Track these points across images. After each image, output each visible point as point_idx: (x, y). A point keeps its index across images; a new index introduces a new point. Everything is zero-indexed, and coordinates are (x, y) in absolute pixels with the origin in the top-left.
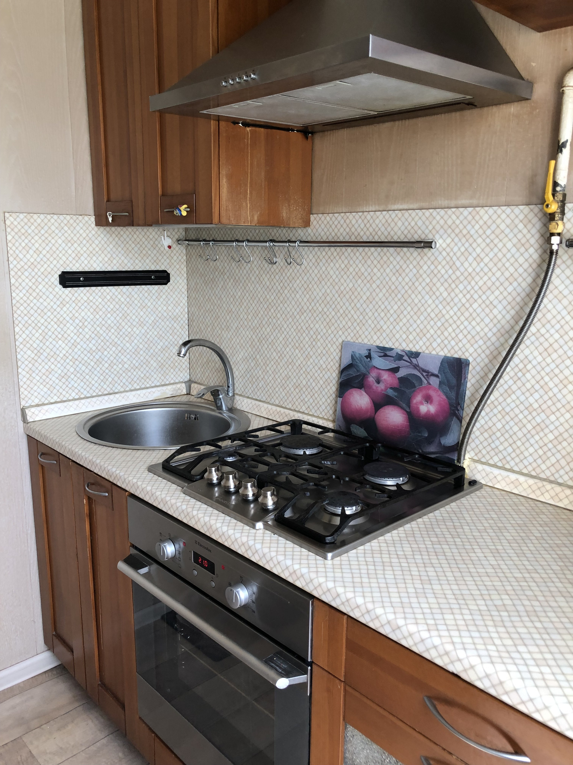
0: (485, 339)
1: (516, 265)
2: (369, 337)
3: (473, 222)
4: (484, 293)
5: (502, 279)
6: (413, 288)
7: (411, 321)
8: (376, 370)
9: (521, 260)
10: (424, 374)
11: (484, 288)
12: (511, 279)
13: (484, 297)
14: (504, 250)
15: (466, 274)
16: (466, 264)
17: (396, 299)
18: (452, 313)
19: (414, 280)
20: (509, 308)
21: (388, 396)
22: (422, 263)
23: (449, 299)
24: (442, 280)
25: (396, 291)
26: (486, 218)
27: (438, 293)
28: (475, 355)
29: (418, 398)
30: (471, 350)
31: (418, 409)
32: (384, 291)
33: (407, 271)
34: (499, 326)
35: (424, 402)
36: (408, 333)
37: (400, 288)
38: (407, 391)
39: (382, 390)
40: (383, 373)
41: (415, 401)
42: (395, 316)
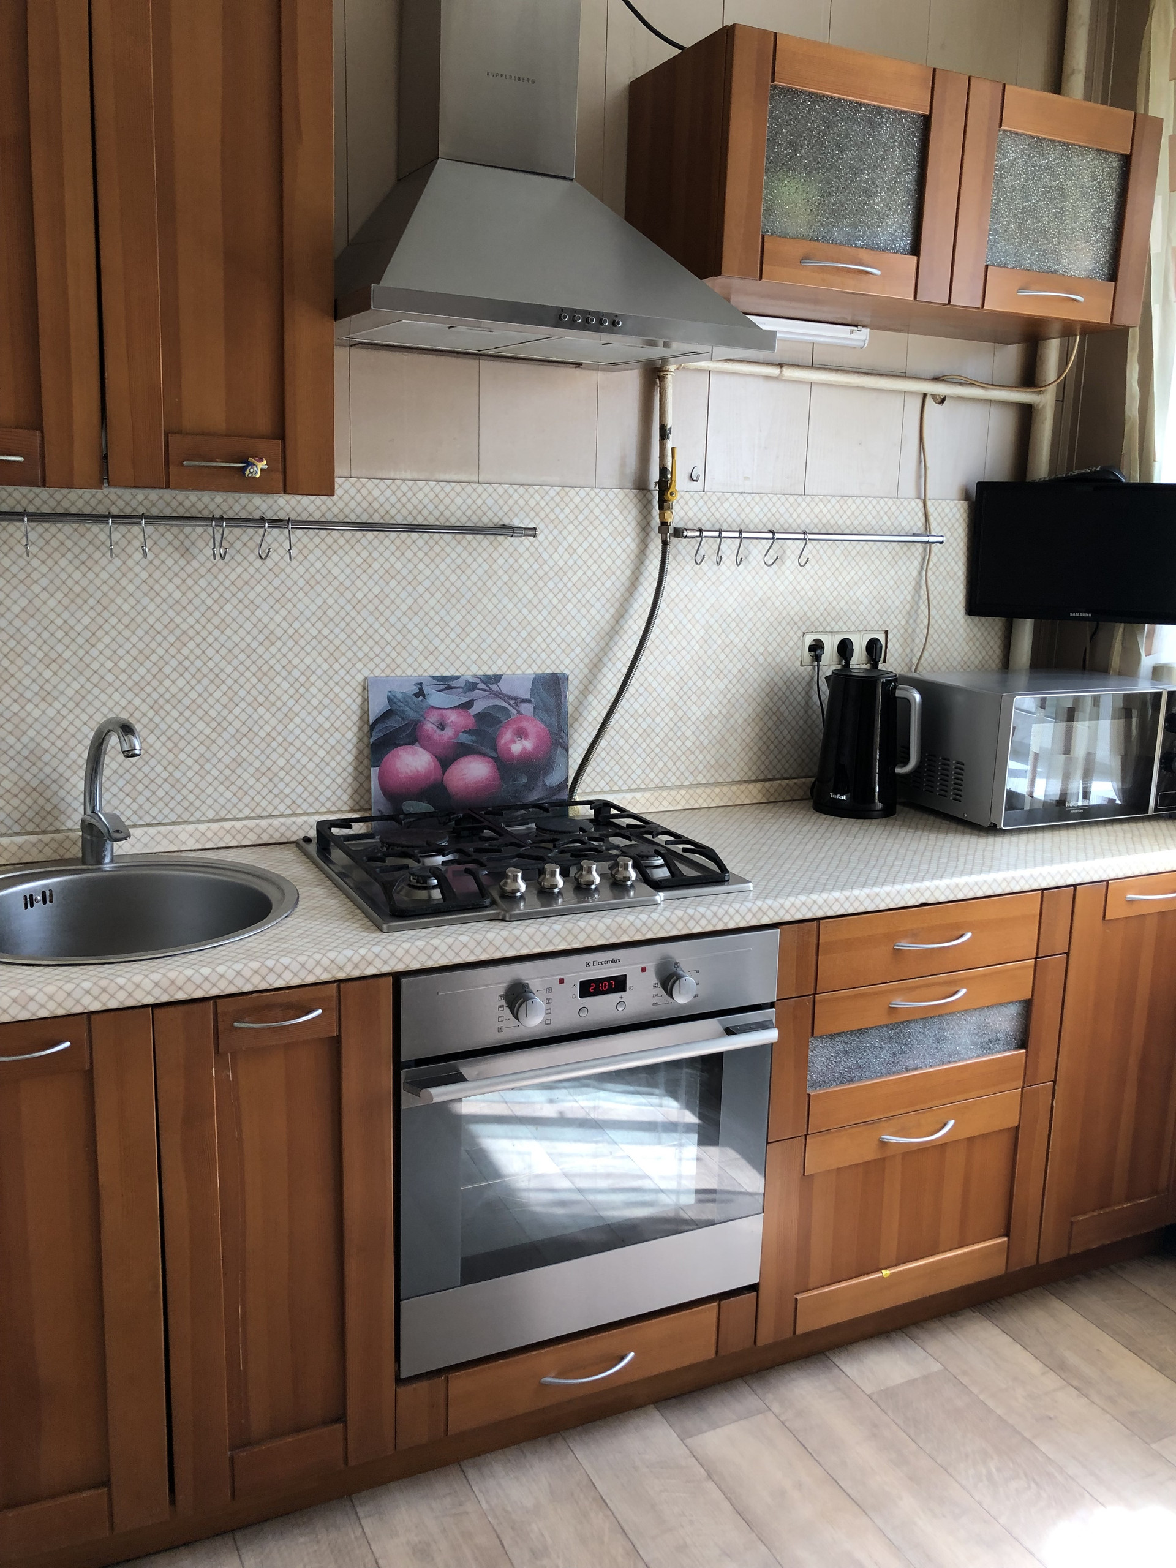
0: (583, 645)
1: (614, 556)
2: (415, 665)
3: (562, 505)
4: (579, 590)
5: (599, 573)
6: (484, 589)
7: (484, 635)
8: (436, 712)
9: (619, 551)
10: (512, 702)
11: (579, 585)
12: (609, 573)
13: (579, 596)
14: (600, 540)
15: (556, 569)
16: (556, 556)
17: (459, 606)
18: (540, 618)
19: (485, 578)
20: (608, 606)
21: (462, 745)
22: (495, 555)
23: (535, 601)
24: (525, 577)
25: (458, 595)
26: (577, 500)
27: (520, 595)
28: (572, 666)
29: (508, 735)
30: (567, 661)
31: (509, 749)
32: (438, 595)
33: (474, 566)
34: (598, 628)
35: (516, 739)
36: (479, 651)
37: (464, 589)
38: (490, 730)
39: (450, 738)
40: (447, 713)
41: (503, 741)
42: (458, 630)
